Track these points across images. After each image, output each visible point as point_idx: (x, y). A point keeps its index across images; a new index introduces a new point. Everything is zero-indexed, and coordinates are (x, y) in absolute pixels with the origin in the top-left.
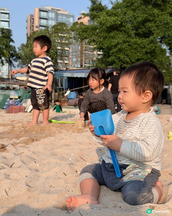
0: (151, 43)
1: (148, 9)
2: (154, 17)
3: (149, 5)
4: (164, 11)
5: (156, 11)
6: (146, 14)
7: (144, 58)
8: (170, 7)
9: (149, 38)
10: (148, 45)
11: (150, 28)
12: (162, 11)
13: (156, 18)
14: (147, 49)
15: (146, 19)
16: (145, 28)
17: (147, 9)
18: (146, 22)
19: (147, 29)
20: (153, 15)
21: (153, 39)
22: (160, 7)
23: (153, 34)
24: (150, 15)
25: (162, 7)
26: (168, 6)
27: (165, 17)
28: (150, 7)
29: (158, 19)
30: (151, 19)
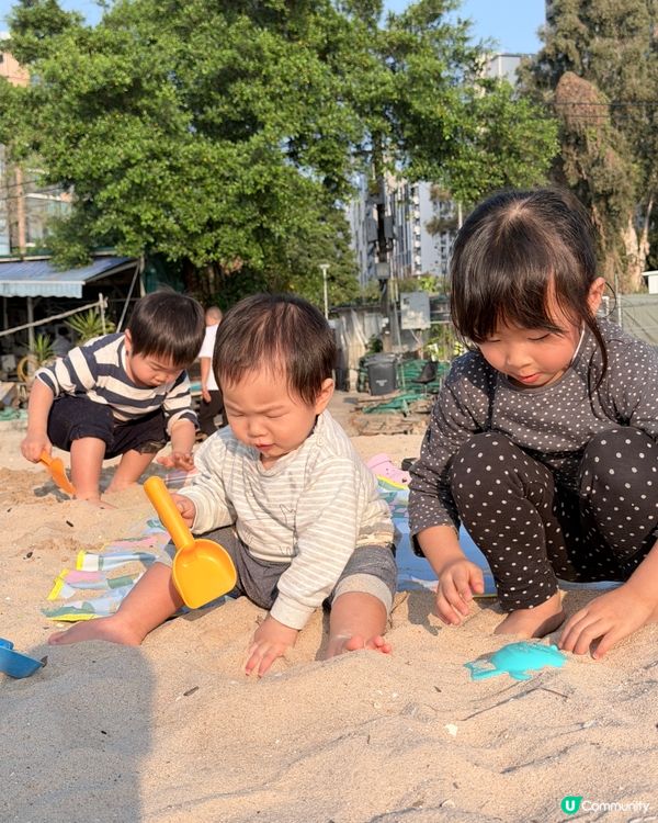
0: (254, 162)
1: (238, 28)
2: (261, 59)
3: (240, 12)
4: (298, 40)
5: (265, 38)
6: (231, 48)
7: (235, 220)
8: (317, 23)
9: (248, 141)
10: (246, 167)
11: (247, 101)
12: (290, 39)
13: (268, 66)
14: (243, 184)
15: (231, 68)
16: (230, 103)
17: (232, 30)
18: (233, 80)
19: (237, 105)
20: (257, 53)
21: (262, 145)
22: (283, 22)
23: (262, 125)
24: (245, 53)
25: (290, 25)
26: (312, 18)
27: (301, 61)
28: (245, 20)
29: (276, 67)
30: (251, 68)
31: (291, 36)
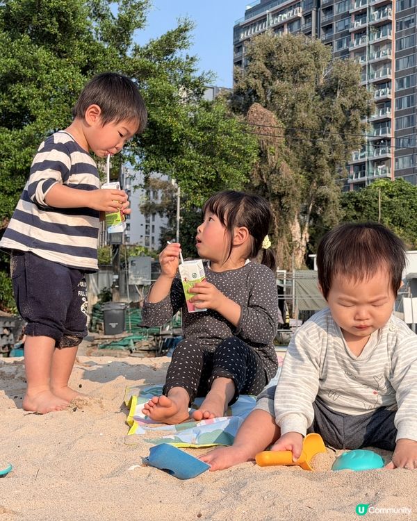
0: (27, 145)
1: (19, 43)
2: (37, 69)
3: (22, 32)
4: (66, 57)
5: (42, 53)
6: (13, 57)
7: (7, 188)
8: (81, 47)
9: (22, 129)
10: (20, 149)
11: (24, 99)
12: (60, 57)
13: (42, 74)
14: (16, 161)
15: (13, 73)
16: (9, 99)
17: (15, 44)
18: (14, 82)
19: (15, 101)
20: (34, 64)
21: (33, 133)
22: (55, 43)
23: (33, 119)
24: (25, 63)
25: (60, 46)
26: (77, 43)
27: (68, 74)
28: (26, 38)
29: (48, 76)
30: (29, 75)
31: (60, 54)
